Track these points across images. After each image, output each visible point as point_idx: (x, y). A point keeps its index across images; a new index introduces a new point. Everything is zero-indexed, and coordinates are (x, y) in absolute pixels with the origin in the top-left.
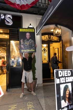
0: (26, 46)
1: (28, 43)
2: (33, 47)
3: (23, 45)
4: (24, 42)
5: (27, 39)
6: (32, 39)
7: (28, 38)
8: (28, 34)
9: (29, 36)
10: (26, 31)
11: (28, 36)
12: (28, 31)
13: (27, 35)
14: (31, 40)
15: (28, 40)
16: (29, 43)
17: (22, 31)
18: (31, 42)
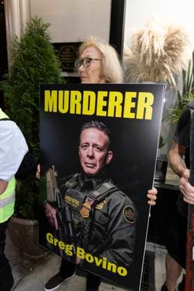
0: (73, 223)
1: (88, 205)
3: (54, 205)
4: (63, 192)
8: (93, 136)
9: (98, 155)
12: (101, 113)
13: (83, 141)
14: (108, 186)
17: (55, 111)
18: (108, 204)
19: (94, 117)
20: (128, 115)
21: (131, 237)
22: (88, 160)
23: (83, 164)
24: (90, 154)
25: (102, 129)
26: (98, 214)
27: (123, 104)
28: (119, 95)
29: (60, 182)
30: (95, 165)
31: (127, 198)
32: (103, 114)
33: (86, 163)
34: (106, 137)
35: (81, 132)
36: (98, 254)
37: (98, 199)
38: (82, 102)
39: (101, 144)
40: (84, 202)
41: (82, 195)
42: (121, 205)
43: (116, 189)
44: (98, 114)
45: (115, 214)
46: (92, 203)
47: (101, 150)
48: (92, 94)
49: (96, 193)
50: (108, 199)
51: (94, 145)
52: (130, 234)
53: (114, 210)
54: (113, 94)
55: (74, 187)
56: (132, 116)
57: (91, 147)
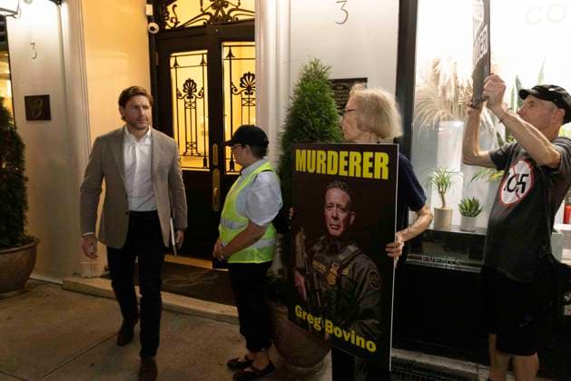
1: (334, 270)
2: (368, 314)
3: (302, 271)
4: (311, 257)
5: (329, 236)
7: (337, 233)
8: (336, 195)
9: (342, 216)
11: (334, 211)
12: (343, 173)
13: (328, 201)
14: (352, 248)
15: (334, 251)
16: (339, 271)
17: (304, 170)
18: (353, 268)
19: (337, 177)
20: (367, 175)
21: (378, 305)
22: (333, 221)
23: (328, 226)
24: (335, 215)
25: (344, 188)
26: (344, 279)
27: (362, 164)
28: (358, 155)
29: (308, 245)
30: (339, 226)
31: (370, 262)
32: (345, 173)
33: (331, 225)
34: (348, 198)
35: (325, 192)
36: (346, 328)
37: (344, 263)
38: (326, 162)
39: (343, 204)
40: (331, 267)
41: (328, 259)
42: (366, 270)
43: (360, 252)
44: (340, 174)
46: (337, 268)
47: (344, 210)
48: (335, 153)
49: (341, 257)
50: (353, 263)
51: (338, 206)
52: (376, 302)
53: (359, 275)
54: (353, 154)
56: (370, 175)
57: (335, 208)
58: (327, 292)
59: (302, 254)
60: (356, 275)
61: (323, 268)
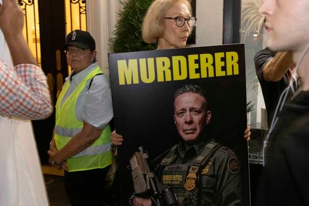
1: (192, 175)
6: (223, 141)
7: (193, 137)
8: (187, 100)
9: (197, 118)
10: (177, 77)
11: (187, 116)
12: (194, 76)
14: (211, 146)
15: (191, 154)
16: (199, 173)
18: (214, 164)
19: (188, 81)
20: (220, 73)
22: (186, 127)
23: (181, 133)
24: (188, 119)
25: (197, 91)
26: (205, 179)
27: (214, 65)
29: (153, 163)
30: (195, 129)
31: (230, 151)
32: (197, 76)
33: (184, 131)
34: (202, 99)
35: (174, 99)
37: (203, 164)
38: (171, 68)
39: (198, 106)
40: (188, 173)
41: (184, 167)
43: (219, 145)
45: (221, 171)
46: (196, 171)
47: (199, 112)
48: (182, 59)
49: (200, 158)
50: (212, 159)
51: (191, 110)
53: (220, 167)
54: (203, 57)
55: (174, 162)
56: (223, 74)
57: (188, 112)
58: (185, 200)
59: (145, 176)
60: (217, 168)
61: (178, 178)
